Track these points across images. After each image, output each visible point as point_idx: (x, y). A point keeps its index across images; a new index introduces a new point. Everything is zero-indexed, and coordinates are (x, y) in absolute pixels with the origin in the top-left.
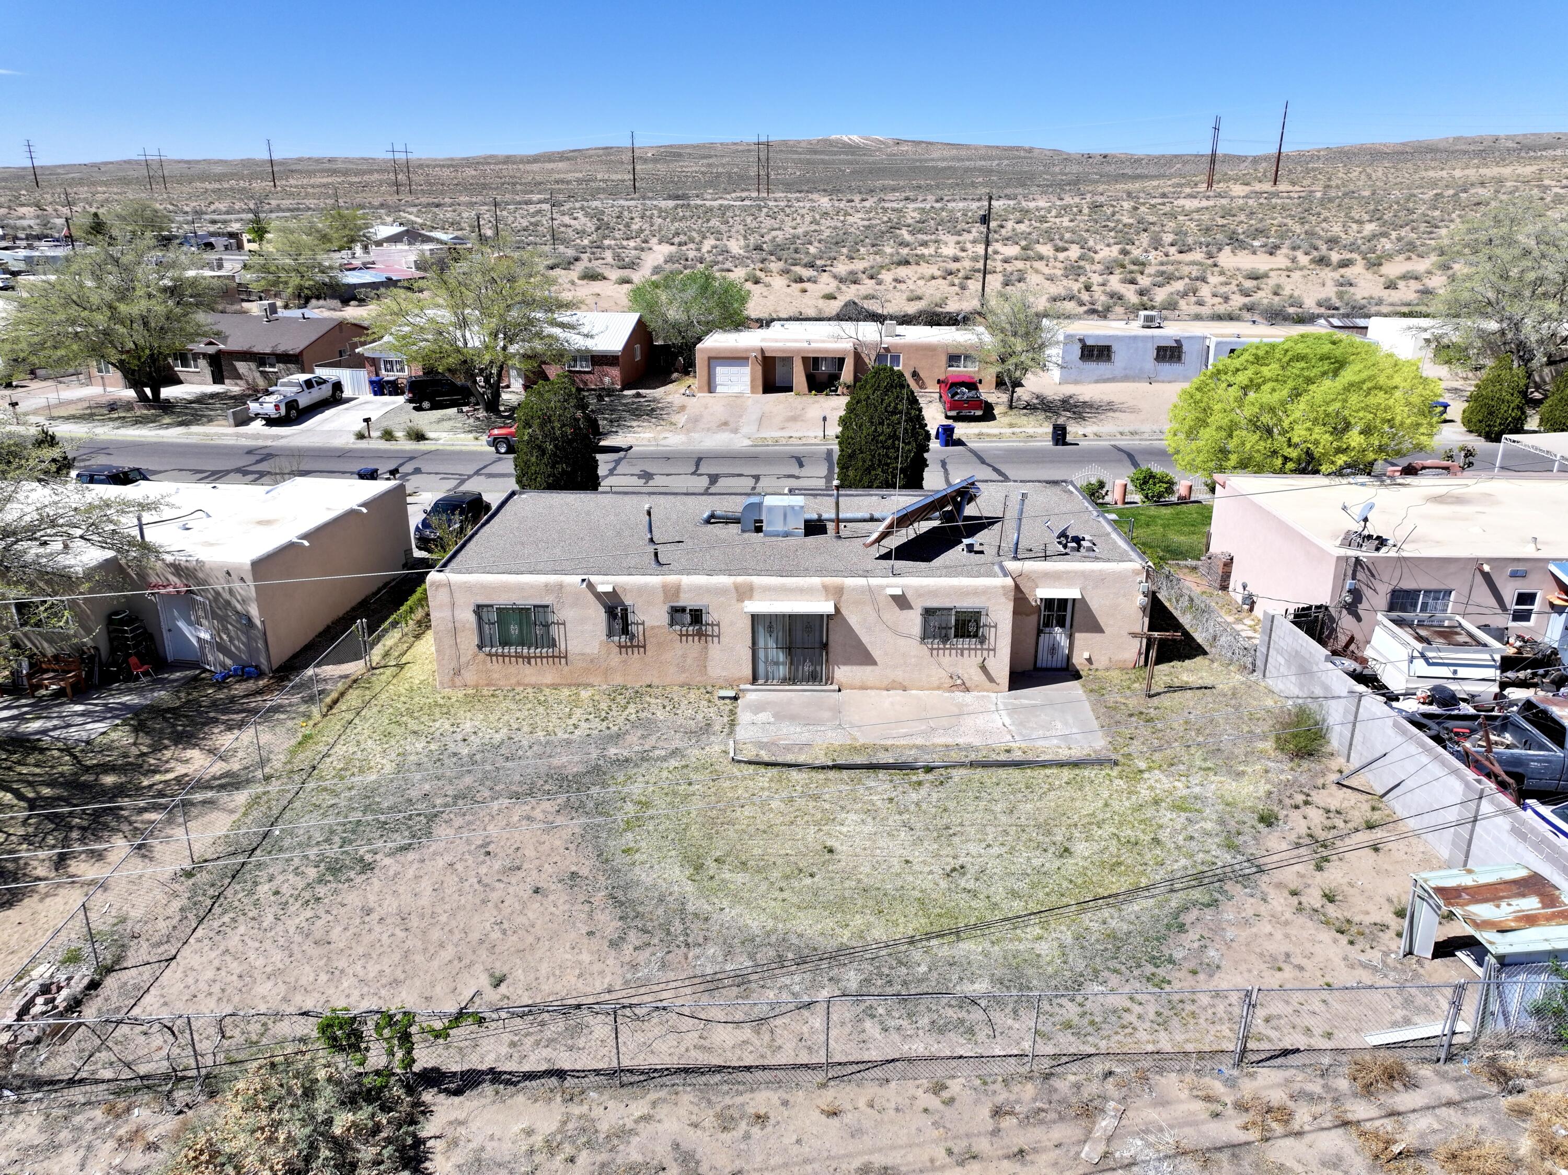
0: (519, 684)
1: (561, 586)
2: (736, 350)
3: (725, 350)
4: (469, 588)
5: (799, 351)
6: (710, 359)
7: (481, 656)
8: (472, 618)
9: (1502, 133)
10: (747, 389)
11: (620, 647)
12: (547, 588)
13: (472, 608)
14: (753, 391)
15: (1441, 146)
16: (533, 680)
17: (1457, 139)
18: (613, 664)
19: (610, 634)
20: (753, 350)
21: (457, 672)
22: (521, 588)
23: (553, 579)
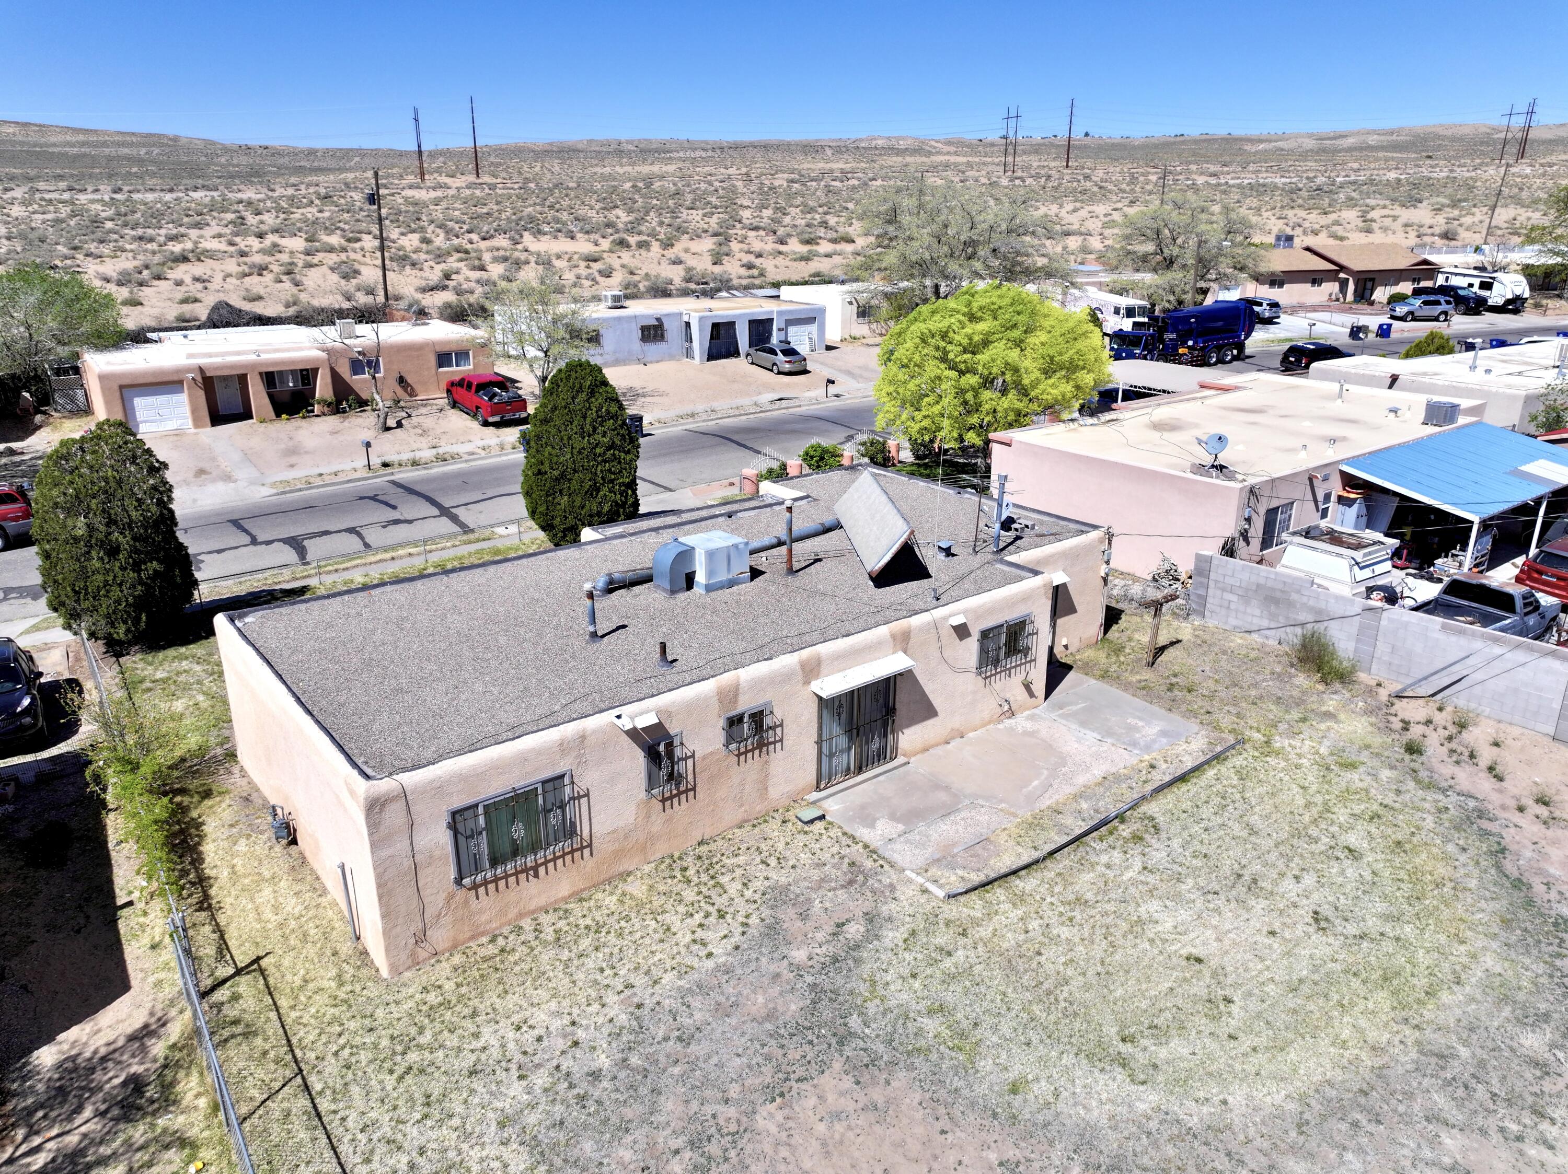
0: (521, 915)
1: (582, 738)
2: (162, 372)
3: (145, 374)
4: (438, 788)
5: (253, 366)
6: (121, 387)
7: (461, 894)
8: (445, 838)
9: (623, 137)
10: (189, 423)
11: (663, 801)
12: (563, 747)
13: (445, 819)
14: (197, 423)
15: (580, 146)
16: (541, 901)
17: (590, 141)
18: (655, 829)
19: (650, 788)
20: (189, 370)
21: (421, 938)
22: (523, 758)
23: (569, 730)
